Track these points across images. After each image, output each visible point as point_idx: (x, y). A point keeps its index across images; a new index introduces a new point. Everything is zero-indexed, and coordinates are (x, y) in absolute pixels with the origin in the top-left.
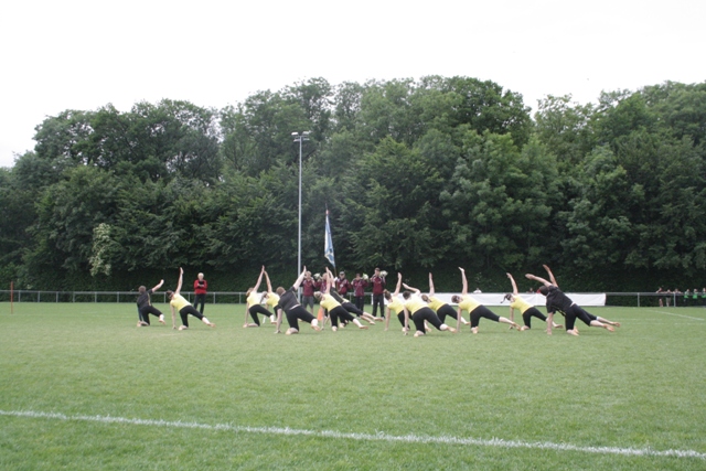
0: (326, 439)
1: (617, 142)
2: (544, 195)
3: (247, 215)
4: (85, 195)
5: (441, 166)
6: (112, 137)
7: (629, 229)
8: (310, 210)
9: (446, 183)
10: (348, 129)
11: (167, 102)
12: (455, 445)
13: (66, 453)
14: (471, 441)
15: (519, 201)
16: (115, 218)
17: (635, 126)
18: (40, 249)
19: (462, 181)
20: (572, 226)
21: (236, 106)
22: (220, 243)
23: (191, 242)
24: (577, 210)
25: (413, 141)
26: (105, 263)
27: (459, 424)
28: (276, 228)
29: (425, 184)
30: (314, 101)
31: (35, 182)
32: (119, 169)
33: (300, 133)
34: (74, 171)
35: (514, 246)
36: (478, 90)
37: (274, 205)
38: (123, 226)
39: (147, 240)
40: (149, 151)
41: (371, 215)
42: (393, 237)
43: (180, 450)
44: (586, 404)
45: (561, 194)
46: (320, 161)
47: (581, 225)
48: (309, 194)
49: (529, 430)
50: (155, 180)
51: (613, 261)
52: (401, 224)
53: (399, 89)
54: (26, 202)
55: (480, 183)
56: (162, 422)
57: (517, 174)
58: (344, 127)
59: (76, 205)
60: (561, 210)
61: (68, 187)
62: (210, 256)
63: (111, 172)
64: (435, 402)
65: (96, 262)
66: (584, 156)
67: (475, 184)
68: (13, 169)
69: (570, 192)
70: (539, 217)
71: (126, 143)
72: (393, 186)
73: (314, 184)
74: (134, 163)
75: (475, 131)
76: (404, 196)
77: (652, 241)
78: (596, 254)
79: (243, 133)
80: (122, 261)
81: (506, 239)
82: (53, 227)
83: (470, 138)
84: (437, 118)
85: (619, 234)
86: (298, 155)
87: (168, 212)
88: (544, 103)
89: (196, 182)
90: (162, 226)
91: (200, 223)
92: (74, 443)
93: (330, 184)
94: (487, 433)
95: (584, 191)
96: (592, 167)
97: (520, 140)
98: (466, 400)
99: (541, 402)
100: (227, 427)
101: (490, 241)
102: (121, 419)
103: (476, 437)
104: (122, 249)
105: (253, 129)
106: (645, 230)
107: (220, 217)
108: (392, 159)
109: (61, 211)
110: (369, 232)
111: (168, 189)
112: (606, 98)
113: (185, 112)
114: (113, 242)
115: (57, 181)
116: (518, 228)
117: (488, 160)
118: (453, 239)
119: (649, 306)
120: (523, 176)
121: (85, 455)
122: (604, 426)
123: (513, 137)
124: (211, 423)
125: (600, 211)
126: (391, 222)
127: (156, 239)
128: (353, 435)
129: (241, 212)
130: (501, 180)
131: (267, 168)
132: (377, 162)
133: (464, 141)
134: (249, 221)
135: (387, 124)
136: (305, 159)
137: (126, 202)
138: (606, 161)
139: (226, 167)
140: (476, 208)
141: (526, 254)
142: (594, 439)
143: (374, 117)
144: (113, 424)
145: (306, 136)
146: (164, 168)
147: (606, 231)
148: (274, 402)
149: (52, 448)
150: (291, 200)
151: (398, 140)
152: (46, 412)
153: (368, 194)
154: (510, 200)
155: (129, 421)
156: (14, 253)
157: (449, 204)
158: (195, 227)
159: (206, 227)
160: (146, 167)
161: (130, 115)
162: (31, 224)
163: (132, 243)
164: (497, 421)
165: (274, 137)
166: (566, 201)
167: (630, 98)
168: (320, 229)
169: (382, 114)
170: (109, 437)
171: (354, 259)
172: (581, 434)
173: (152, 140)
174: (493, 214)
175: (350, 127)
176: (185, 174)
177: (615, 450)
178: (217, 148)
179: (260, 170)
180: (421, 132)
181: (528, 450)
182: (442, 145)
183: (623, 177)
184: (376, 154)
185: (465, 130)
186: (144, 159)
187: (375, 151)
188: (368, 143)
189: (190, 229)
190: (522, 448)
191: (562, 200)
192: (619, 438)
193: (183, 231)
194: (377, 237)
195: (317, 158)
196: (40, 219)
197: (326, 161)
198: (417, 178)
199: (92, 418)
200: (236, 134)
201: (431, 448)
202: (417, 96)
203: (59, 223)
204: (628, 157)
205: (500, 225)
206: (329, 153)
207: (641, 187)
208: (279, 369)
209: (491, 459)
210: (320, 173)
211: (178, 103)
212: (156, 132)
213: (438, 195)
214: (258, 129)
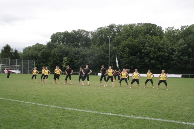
0: (120, 117)
1: (185, 38)
2: (167, 51)
4: (62, 51)
5: (142, 44)
6: (67, 38)
7: (188, 59)
8: (112, 54)
9: (143, 48)
11: (79, 30)
12: (150, 120)
13: (62, 118)
14: (154, 119)
15: (161, 52)
16: (68, 56)
17: (190, 34)
18: (52, 63)
19: (147, 47)
20: (174, 58)
21: (94, 31)
22: (91, 62)
23: (85, 61)
24: (175, 55)
25: (135, 38)
26: (66, 66)
27: (151, 114)
28: (104, 58)
29: (138, 48)
30: (112, 29)
31: (51, 48)
32: (69, 45)
33: (109, 37)
34: (59, 46)
35: (159, 63)
36: (151, 26)
37: (103, 53)
38: (70, 58)
41: (126, 55)
42: (131, 61)
43: (87, 119)
44: (181, 109)
45: (171, 51)
47: (176, 58)
48: (111, 51)
49: (168, 116)
50: (77, 47)
51: (183, 67)
52: (133, 58)
53: (132, 26)
54: (49, 52)
56: (82, 110)
57: (160, 46)
58: (119, 35)
59: (60, 53)
60: (171, 54)
61: (58, 49)
63: (67, 46)
64: (144, 106)
65: (64, 66)
66: (177, 41)
67: (150, 48)
68: (46, 45)
69: (173, 50)
70: (166, 56)
71: (71, 40)
72: (131, 49)
73: (113, 48)
74: (72, 44)
75: (150, 36)
76: (133, 51)
78: (180, 65)
79: (96, 37)
81: (157, 61)
82: (55, 58)
84: (141, 33)
85: (185, 60)
86: (109, 42)
87: (80, 55)
88: (167, 29)
89: (86, 48)
90: (78, 58)
91: (87, 57)
92: (63, 115)
93: (116, 48)
94: (157, 117)
95: (177, 50)
96: (179, 44)
97: (161, 38)
98: (151, 106)
99: (170, 108)
100: (97, 112)
101: (154, 62)
103: (155, 118)
104: (69, 63)
106: (192, 60)
107: (91, 56)
108: (131, 42)
109: (56, 54)
110: (125, 59)
111: (79, 49)
112: (182, 27)
113: (83, 32)
114: (67, 61)
115: (56, 48)
116: (160, 59)
117: (153, 43)
118: (145, 61)
119: (192, 78)
120: (162, 46)
121: (66, 119)
122: (186, 116)
123: (159, 37)
124: (93, 111)
125: (181, 55)
126: (131, 57)
127: (77, 61)
128: (126, 116)
129: (96, 55)
130: (156, 47)
131: (102, 44)
132: (127, 43)
133: (147, 38)
134: (98, 57)
135: (129, 34)
137: (70, 52)
138: (182, 43)
139: (92, 44)
140: (150, 54)
141: (162, 65)
142: (184, 120)
143: (126, 33)
144: (71, 110)
145: (111, 37)
146: (79, 45)
147: (182, 60)
148: (107, 105)
149: (59, 117)
150: (107, 52)
151: (132, 38)
153: (125, 51)
154: (159, 52)
155: (75, 110)
156: (47, 63)
157: (144, 53)
158: (85, 58)
159: (88, 58)
160: (75, 45)
161: (71, 33)
162: (50, 57)
163: (72, 61)
164: (159, 113)
165: (103, 37)
166: (172, 52)
167: (189, 27)
169: (128, 32)
170: (71, 114)
171: (121, 66)
172: (181, 118)
173: (76, 39)
174: (155, 55)
175: (121, 35)
176: (83, 46)
177: (190, 124)
178: (90, 40)
179: (100, 45)
180: (137, 36)
181: (168, 122)
182: (142, 39)
183: (186, 47)
184: (127, 41)
185: (148, 36)
186: (74, 42)
188: (125, 39)
189: (84, 58)
190: (167, 122)
192: (190, 120)
193: (83, 59)
194: (127, 61)
195: (113, 42)
196: (52, 56)
197: (115, 43)
198: (136, 47)
199: (67, 108)
200: (94, 37)
201: (144, 120)
202: (137, 28)
203: (56, 57)
204: (188, 42)
205: (156, 58)
206: (116, 41)
207: (191, 49)
208: (106, 95)
209: (160, 125)
210: (114, 46)
211: (82, 30)
212: (77, 37)
213: (141, 51)
214: (100, 36)
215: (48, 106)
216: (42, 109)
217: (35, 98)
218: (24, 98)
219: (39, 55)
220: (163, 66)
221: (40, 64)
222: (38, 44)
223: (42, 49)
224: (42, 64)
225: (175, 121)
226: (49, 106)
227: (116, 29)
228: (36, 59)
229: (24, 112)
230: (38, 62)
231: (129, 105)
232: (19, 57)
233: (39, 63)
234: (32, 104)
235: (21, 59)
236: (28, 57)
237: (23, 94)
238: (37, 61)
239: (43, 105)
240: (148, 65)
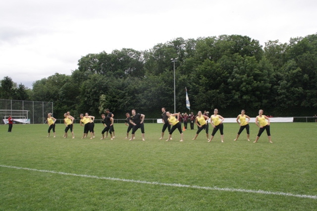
0: (194, 189)
1: (297, 58)
2: (268, 79)
3: (155, 90)
4: (96, 84)
5: (228, 69)
6: (105, 63)
7: (302, 92)
8: (179, 87)
9: (230, 76)
11: (124, 49)
12: (245, 193)
13: (101, 194)
14: (251, 191)
15: (259, 82)
16: (107, 93)
17: (305, 51)
18: (81, 104)
19: (236, 75)
20: (280, 91)
21: (148, 50)
22: (145, 101)
23: (135, 100)
24: (282, 85)
25: (217, 60)
26: (104, 109)
27: (245, 182)
28: (167, 95)
29: (222, 77)
30: (179, 46)
31: (79, 80)
32: (108, 75)
33: (174, 59)
34: (92, 76)
35: (257, 99)
36: (241, 40)
37: (165, 86)
38: (110, 95)
39: (119, 100)
40: (118, 68)
41: (202, 89)
42: (210, 97)
43: (141, 194)
44: (293, 173)
45: (275, 79)
46: (182, 69)
47: (283, 91)
48: (178, 82)
49: (273, 186)
50: (121, 78)
51: (296, 104)
52: (213, 92)
53: (211, 40)
54: (76, 87)
55: (243, 76)
56: (132, 181)
57: (257, 72)
58: (191, 56)
59: (94, 88)
60: (275, 85)
61: (90, 82)
62: (142, 106)
63: (105, 76)
64: (234, 171)
65: (101, 108)
66: (284, 64)
67: (241, 76)
68: (71, 76)
69: (279, 78)
70: (267, 88)
71: (111, 65)
72: (209, 77)
73: (180, 78)
74: (113, 72)
75: (240, 56)
76: (214, 81)
77: (312, 97)
78: (290, 102)
79: (152, 59)
81: (253, 97)
82: (86, 96)
83: (239, 58)
84: (226, 51)
85: (298, 94)
86: (173, 67)
87: (126, 90)
88: (267, 44)
89: (136, 78)
90: (124, 95)
91: (138, 94)
92: (103, 190)
93: (186, 78)
94: (256, 187)
95: (284, 77)
96: (287, 68)
97: (258, 59)
98: (246, 170)
99: (276, 172)
100: (157, 183)
101: (247, 98)
102: (118, 179)
103: (253, 189)
104: (110, 104)
105: (156, 58)
106: (309, 92)
107: (145, 91)
108: (209, 67)
109: (88, 90)
110: (201, 95)
111: (126, 81)
112: (292, 41)
113: (131, 52)
114: (107, 101)
115: (86, 80)
116: (258, 93)
117: (246, 67)
118: (233, 97)
119: (311, 122)
120: (260, 72)
121: (107, 196)
122: (303, 184)
123: (256, 57)
124: (151, 181)
125: (291, 85)
126: (209, 91)
127: (122, 100)
128: (204, 188)
129: (153, 89)
130: (251, 74)
131: (162, 72)
132: (203, 69)
133: (236, 59)
134: (156, 92)
135: (207, 54)
136: (176, 68)
137: (111, 86)
138: (293, 66)
139: (147, 72)
140: (242, 85)
141: (262, 102)
142: (300, 191)
143: (201, 52)
144: (115, 181)
145: (176, 60)
146: (124, 73)
147: (293, 93)
148: (173, 171)
149: (95, 192)
150: (171, 84)
151: (211, 60)
153: (200, 81)
154: (255, 82)
155: (121, 180)
156: (73, 106)
157: (231, 84)
158: (136, 95)
159: (140, 95)
160: (118, 73)
161: (111, 55)
162: (78, 95)
163: (114, 101)
164: (259, 181)
165: (164, 60)
166: (277, 82)
167: (302, 40)
169: (205, 50)
170: (115, 187)
171: (195, 106)
172: (294, 188)
173: (119, 64)
174: (249, 87)
176: (132, 76)
177: (309, 196)
178: (143, 66)
179: (159, 73)
180: (220, 57)
181: (274, 196)
182: (228, 62)
183: (300, 72)
184: (203, 66)
185: (237, 56)
186: (117, 70)
187: (202, 64)
188: (200, 62)
189: (134, 96)
190: (271, 194)
191: (276, 81)
192: (309, 190)
193: (132, 96)
194: (204, 97)
195: (180, 68)
196: (81, 93)
197: (184, 69)
198: (219, 75)
199: (108, 178)
200: (150, 60)
201: (235, 194)
202: (218, 43)
203: (88, 95)
204: (302, 64)
205: (251, 91)
206: (185, 66)
207: (307, 75)
208: (172, 154)
209: (260, 200)
210: (182, 74)
211: (128, 49)
212: (121, 60)
213: (227, 81)
214: (158, 58)
215: (77, 175)
216: (68, 181)
217: (55, 164)
218: (36, 163)
219: (60, 93)
220: (263, 104)
221: (62, 107)
222: (57, 74)
223: (65, 82)
224: (65, 107)
225: (284, 194)
227: (185, 47)
228: (55, 99)
229: (38, 187)
230: (58, 104)
231: (210, 169)
232: (27, 97)
233: (60, 106)
234: (51, 173)
235: (29, 100)
236: (42, 96)
237: (35, 158)
238: (56, 102)
239: (68, 174)
240: (238, 103)
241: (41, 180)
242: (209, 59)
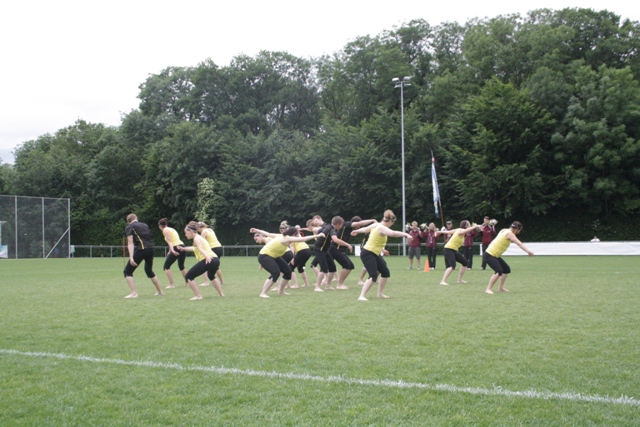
0: (441, 393)
3: (349, 166)
4: (189, 151)
5: (552, 106)
6: (212, 91)
8: (414, 158)
9: (559, 124)
10: (451, 71)
11: (264, 53)
12: (579, 402)
14: (597, 398)
16: (218, 173)
18: (148, 205)
19: (576, 121)
21: (331, 55)
22: (322, 195)
23: (294, 194)
25: (521, 81)
26: (210, 217)
27: (583, 380)
28: (380, 178)
29: (535, 127)
30: (415, 44)
31: (141, 139)
32: (220, 124)
33: (401, 79)
34: (178, 127)
35: (636, 190)
36: (592, 21)
37: (376, 154)
38: (226, 181)
40: (249, 105)
41: (478, 161)
42: (502, 184)
43: (297, 402)
46: (422, 107)
48: (413, 142)
50: (256, 133)
52: (510, 170)
53: (504, 26)
54: (133, 160)
55: (596, 123)
56: (274, 373)
58: (447, 70)
59: (181, 161)
61: (172, 143)
63: (213, 126)
64: (555, 356)
65: (202, 217)
67: (591, 125)
68: (120, 128)
71: (228, 99)
72: (501, 129)
73: (417, 131)
74: (235, 117)
75: (589, 67)
76: (513, 140)
79: (342, 81)
80: (227, 215)
81: (626, 182)
82: (159, 183)
83: (584, 75)
84: (547, 54)
86: (399, 102)
87: (270, 165)
89: (297, 134)
90: (264, 179)
91: (302, 175)
92: (192, 393)
93: (434, 131)
94: (614, 391)
98: (588, 355)
100: (339, 379)
101: (608, 185)
102: (235, 370)
103: (603, 394)
104: (226, 203)
105: (353, 77)
107: (322, 169)
108: (499, 101)
109: (167, 167)
110: (476, 179)
113: (283, 62)
114: (217, 197)
115: (161, 138)
117: (605, 98)
118: (567, 184)
121: (203, 404)
123: (633, 70)
126: (500, 169)
127: (259, 192)
128: (469, 389)
129: (343, 163)
130: (619, 119)
131: (368, 116)
132: (483, 105)
133: (576, 78)
134: (351, 171)
135: (493, 64)
136: (407, 105)
137: (228, 156)
139: (326, 118)
140: (592, 150)
143: (478, 57)
144: (228, 375)
145: (407, 81)
146: (265, 120)
148: (385, 355)
149: (171, 397)
150: (394, 148)
151: (505, 81)
152: (163, 362)
153: (474, 139)
154: (631, 140)
155: (243, 372)
156: (125, 209)
157: (561, 146)
158: (297, 179)
159: (308, 179)
160: (247, 121)
161: (228, 69)
162: (138, 181)
163: (235, 197)
164: (625, 377)
165: (374, 84)
168: (424, 177)
169: (487, 53)
170: (224, 387)
171: (461, 208)
173: (251, 93)
174: (612, 156)
175: (453, 70)
176: (286, 126)
178: (317, 99)
179: (361, 118)
180: (530, 71)
182: (553, 84)
184: (481, 97)
185: (577, 67)
186: (244, 112)
187: (480, 93)
188: (473, 86)
189: (292, 182)
193: (285, 183)
194: (484, 185)
195: (419, 104)
196: (147, 176)
197: (429, 106)
198: (526, 121)
199: (207, 369)
200: (335, 83)
201: (553, 404)
202: (524, 32)
203: (165, 180)
205: (620, 168)
206: (431, 98)
208: (388, 321)
209: (621, 419)
210: (423, 119)
211: (276, 54)
212: (255, 85)
213: (550, 137)
214: (357, 76)
215: (124, 362)
216: (99, 374)
217: (68, 339)
218: (19, 339)
219: (91, 174)
221: (96, 214)
222: (82, 123)
223: (103, 144)
224: (104, 212)
226: (130, 363)
227: (433, 45)
228: (77, 192)
229: (19, 386)
230: (84, 205)
231: (488, 352)
233: (91, 209)
234: (56, 359)
235: (6, 193)
236: (39, 183)
237: (18, 327)
238: (79, 198)
239: (103, 360)
240: (582, 199)
241: (29, 373)
242: (500, 78)
